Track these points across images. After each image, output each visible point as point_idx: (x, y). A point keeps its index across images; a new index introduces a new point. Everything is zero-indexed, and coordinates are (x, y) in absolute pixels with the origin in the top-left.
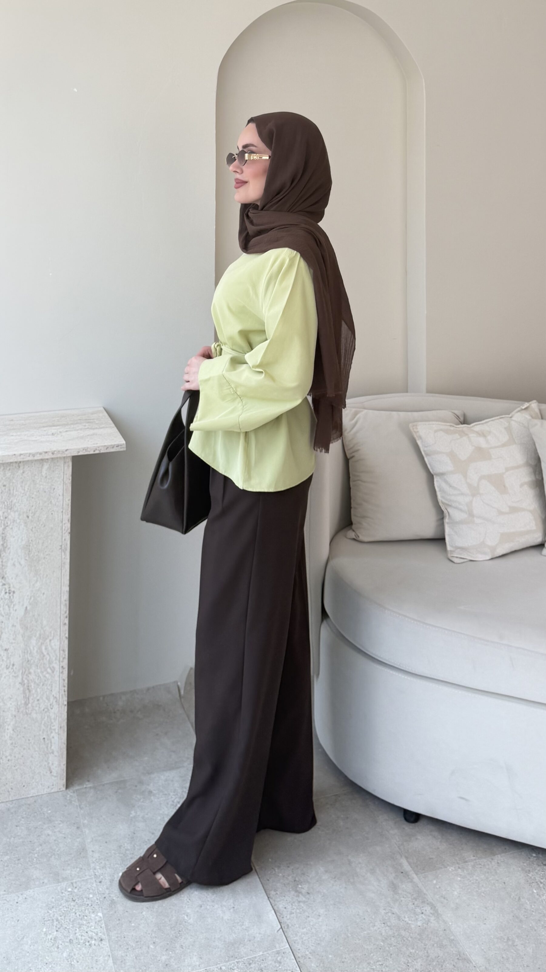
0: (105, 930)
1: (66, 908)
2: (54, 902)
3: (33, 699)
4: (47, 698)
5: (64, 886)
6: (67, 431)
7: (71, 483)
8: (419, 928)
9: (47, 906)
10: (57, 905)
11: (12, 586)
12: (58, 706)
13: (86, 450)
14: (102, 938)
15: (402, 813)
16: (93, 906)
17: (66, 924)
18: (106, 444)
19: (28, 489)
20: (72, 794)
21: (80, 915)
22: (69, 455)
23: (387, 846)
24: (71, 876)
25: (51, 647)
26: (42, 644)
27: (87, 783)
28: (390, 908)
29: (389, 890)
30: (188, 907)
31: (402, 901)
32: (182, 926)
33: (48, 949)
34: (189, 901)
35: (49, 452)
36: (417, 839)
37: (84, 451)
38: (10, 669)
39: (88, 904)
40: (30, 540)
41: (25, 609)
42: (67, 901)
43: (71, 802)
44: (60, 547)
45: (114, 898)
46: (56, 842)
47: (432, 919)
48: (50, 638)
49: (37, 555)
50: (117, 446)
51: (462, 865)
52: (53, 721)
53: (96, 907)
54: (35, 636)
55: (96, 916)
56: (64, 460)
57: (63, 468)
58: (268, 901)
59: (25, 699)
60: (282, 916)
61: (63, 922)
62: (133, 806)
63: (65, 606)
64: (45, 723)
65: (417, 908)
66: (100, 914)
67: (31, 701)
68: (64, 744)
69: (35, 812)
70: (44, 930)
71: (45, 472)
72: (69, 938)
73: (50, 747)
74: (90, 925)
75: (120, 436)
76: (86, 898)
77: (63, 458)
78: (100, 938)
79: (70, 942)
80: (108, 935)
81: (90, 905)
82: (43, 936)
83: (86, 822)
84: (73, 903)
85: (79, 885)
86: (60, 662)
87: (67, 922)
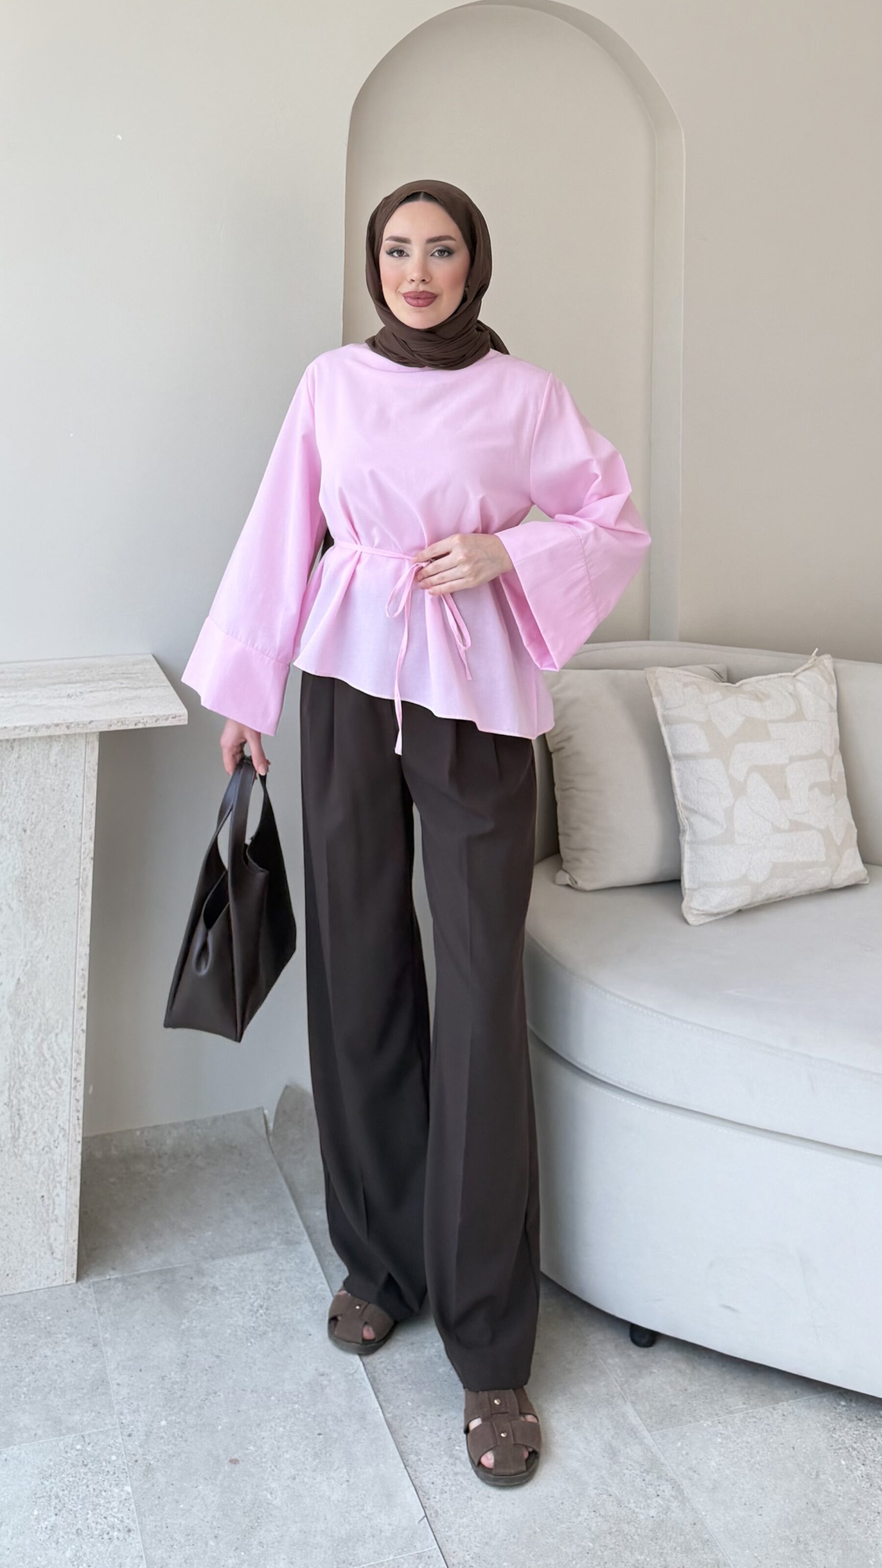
0: (135, 1515)
1: (73, 1477)
2: (53, 1467)
3: (26, 1131)
4: (49, 1130)
5: (71, 1442)
6: (91, 692)
7: (96, 776)
8: (651, 1519)
9: (40, 1473)
10: (57, 1472)
12: (67, 1143)
13: (122, 722)
14: (131, 1528)
15: (628, 1331)
16: (116, 1475)
17: (72, 1504)
18: (155, 714)
19: (26, 785)
20: (86, 1290)
21: (94, 1489)
22: (96, 730)
23: (602, 1384)
24: (81, 1424)
25: (58, 1045)
26: (43, 1040)
27: (112, 1272)
28: (604, 1487)
29: (604, 1457)
30: (273, 1479)
31: (624, 1474)
32: (262, 1509)
33: (42, 1544)
34: (275, 1470)
35: (62, 724)
36: (651, 1373)
37: (120, 724)
39: (108, 1472)
40: (28, 867)
41: (16, 982)
42: (73, 1465)
43: (84, 1304)
44: (75, 882)
45: (152, 1462)
46: (58, 1368)
47: (674, 1504)
48: (57, 1031)
49: (38, 894)
50: (173, 718)
51: (724, 1417)
52: (58, 1167)
53: (122, 1477)
54: (32, 1027)
55: (122, 1491)
56: (85, 738)
57: (84, 752)
58: (405, 1471)
59: (13, 1131)
60: (427, 1497)
61: (67, 1500)
62: (186, 1312)
63: (81, 978)
64: (44, 1171)
65: (649, 1486)
66: (128, 1489)
67: (22, 1134)
68: (76, 1206)
69: (25, 1319)
70: (36, 1513)
71: (54, 758)
72: (76, 1527)
73: (54, 1210)
74: (111, 1506)
75: (180, 701)
76: (106, 1460)
77: (85, 736)
78: (126, 1527)
79: (77, 1534)
80: (140, 1523)
81: (111, 1473)
82: (33, 1522)
83: (108, 1335)
84: (83, 1470)
85: (95, 1439)
86: (71, 1069)
87: (73, 1500)
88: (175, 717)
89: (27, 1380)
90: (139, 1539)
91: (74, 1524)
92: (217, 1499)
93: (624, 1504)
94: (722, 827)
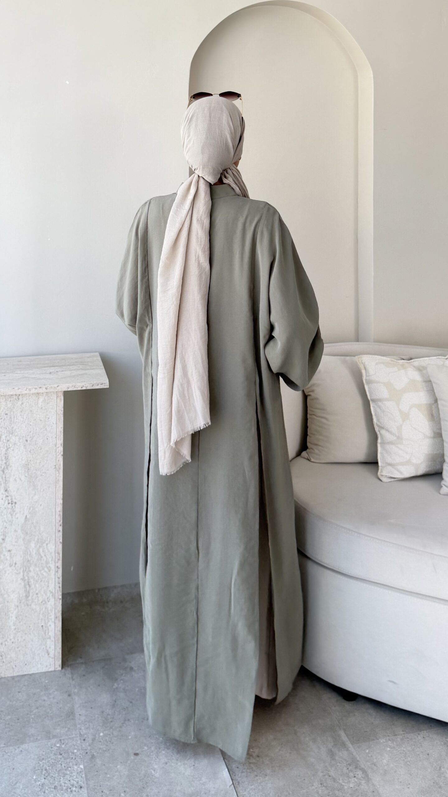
0: (85, 779)
1: (55, 760)
4: (44, 593)
5: (54, 743)
6: (62, 371)
7: (63, 414)
8: (351, 789)
9: (38, 758)
10: (46, 757)
11: (13, 498)
12: (54, 600)
14: (82, 786)
16: (77, 759)
17: (53, 773)
18: (92, 382)
19: (27, 417)
21: (66, 766)
22: (60, 390)
23: (328, 719)
24: (60, 734)
25: (48, 549)
26: (40, 547)
28: (327, 772)
29: (327, 756)
30: (155, 764)
31: (338, 766)
32: (149, 779)
33: (37, 793)
34: (157, 758)
35: (43, 387)
36: (354, 715)
37: (73, 387)
38: (13, 567)
40: (29, 459)
41: (25, 517)
42: (55, 754)
44: (54, 467)
45: (95, 754)
46: (50, 706)
47: (363, 782)
48: (46, 542)
49: (35, 473)
50: (101, 384)
51: (392, 737)
52: (50, 611)
54: (34, 540)
55: (79, 767)
56: (56, 394)
57: (56, 401)
58: (224, 761)
59: (26, 593)
60: (234, 774)
61: (50, 771)
62: (116, 680)
63: (59, 515)
64: (43, 613)
65: (351, 772)
66: (82, 766)
67: (31, 594)
68: (60, 631)
69: (35, 682)
70: (35, 777)
71: (41, 404)
72: (54, 785)
73: (48, 634)
74: (72, 775)
75: (106, 376)
76: (71, 752)
77: (56, 393)
78: (80, 785)
79: (55, 788)
80: (87, 784)
81: (74, 758)
82: (33, 782)
83: (76, 691)
84: (60, 757)
85: (67, 742)
86: (55, 562)
87: (53, 771)
88: (102, 384)
89: (34, 711)
90: (86, 791)
91: (53, 784)
92: (126, 773)
93: (337, 781)
94: (396, 436)
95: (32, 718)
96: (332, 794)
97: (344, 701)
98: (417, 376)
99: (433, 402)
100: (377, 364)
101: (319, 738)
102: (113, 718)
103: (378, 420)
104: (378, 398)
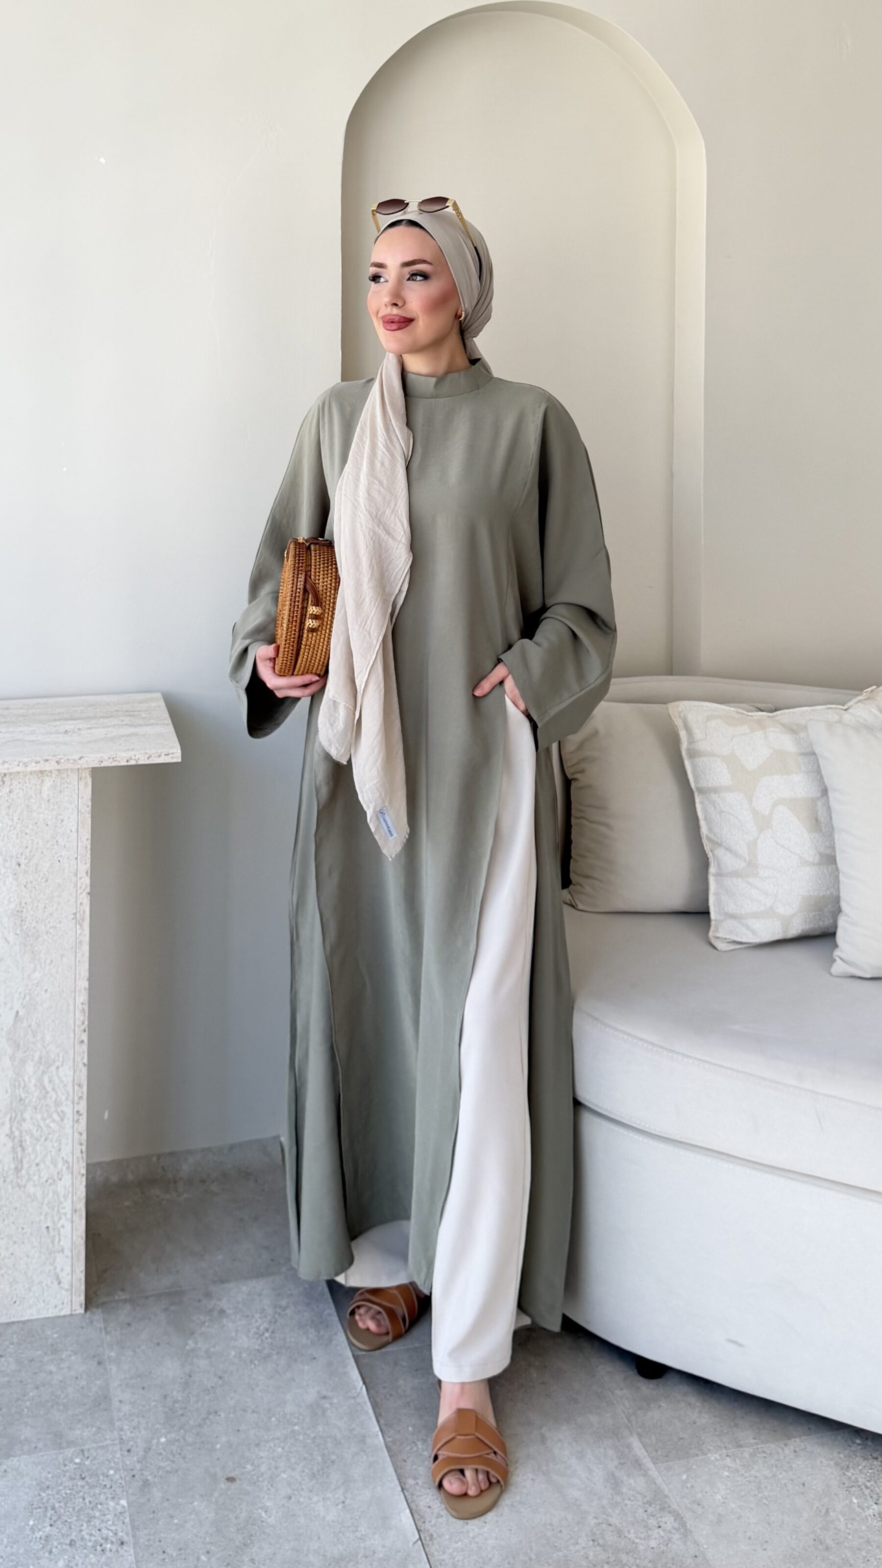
0: (129, 1528)
1: (71, 1490)
2: (51, 1479)
3: (28, 1163)
4: (52, 1163)
5: (70, 1455)
6: (89, 728)
7: (90, 812)
8: (652, 1550)
9: (38, 1485)
10: (54, 1484)
12: (70, 1176)
13: (113, 758)
14: (124, 1541)
16: (113, 1488)
17: (68, 1515)
18: (148, 751)
19: (19, 819)
21: (92, 1502)
22: (87, 766)
23: (608, 1415)
24: (82, 1439)
25: (59, 1078)
26: (43, 1072)
28: (605, 1516)
29: (606, 1487)
30: (269, 1498)
31: (626, 1505)
32: (255, 1527)
33: (35, 1554)
34: (272, 1489)
36: (660, 1406)
37: (111, 760)
40: (23, 901)
41: (14, 1013)
42: (71, 1478)
44: (73, 916)
45: (149, 1478)
46: (62, 1384)
47: (676, 1537)
48: (57, 1064)
49: (35, 928)
50: (165, 755)
51: (733, 1451)
52: (62, 1199)
53: (119, 1491)
54: (32, 1060)
55: (118, 1504)
56: (77, 774)
57: (77, 787)
58: (402, 1493)
59: (16, 1162)
60: (422, 1520)
61: (62, 1511)
62: (193, 1333)
63: (81, 1011)
64: (49, 1203)
65: (651, 1518)
66: (124, 1502)
67: (26, 1165)
68: (82, 1238)
69: (33, 1336)
70: (31, 1523)
71: (47, 793)
72: (69, 1538)
73: (60, 1240)
74: (105, 1518)
75: (176, 739)
76: (103, 1474)
77: (77, 771)
78: (120, 1540)
79: (70, 1545)
80: (134, 1536)
81: (108, 1486)
82: (28, 1532)
83: (113, 1354)
84: (80, 1483)
85: (94, 1455)
86: (73, 1102)
87: (69, 1511)
88: (168, 755)
89: (31, 1394)
90: (132, 1551)
91: (68, 1535)
92: (212, 1516)
93: (624, 1534)
94: (745, 860)
95: (27, 1407)
96: (614, 1561)
97: (641, 1379)
98: (787, 743)
99: (819, 795)
100: (709, 719)
101: (589, 1451)
102: (185, 1408)
103: (710, 829)
104: (710, 785)
